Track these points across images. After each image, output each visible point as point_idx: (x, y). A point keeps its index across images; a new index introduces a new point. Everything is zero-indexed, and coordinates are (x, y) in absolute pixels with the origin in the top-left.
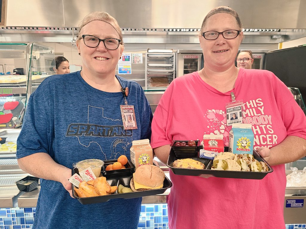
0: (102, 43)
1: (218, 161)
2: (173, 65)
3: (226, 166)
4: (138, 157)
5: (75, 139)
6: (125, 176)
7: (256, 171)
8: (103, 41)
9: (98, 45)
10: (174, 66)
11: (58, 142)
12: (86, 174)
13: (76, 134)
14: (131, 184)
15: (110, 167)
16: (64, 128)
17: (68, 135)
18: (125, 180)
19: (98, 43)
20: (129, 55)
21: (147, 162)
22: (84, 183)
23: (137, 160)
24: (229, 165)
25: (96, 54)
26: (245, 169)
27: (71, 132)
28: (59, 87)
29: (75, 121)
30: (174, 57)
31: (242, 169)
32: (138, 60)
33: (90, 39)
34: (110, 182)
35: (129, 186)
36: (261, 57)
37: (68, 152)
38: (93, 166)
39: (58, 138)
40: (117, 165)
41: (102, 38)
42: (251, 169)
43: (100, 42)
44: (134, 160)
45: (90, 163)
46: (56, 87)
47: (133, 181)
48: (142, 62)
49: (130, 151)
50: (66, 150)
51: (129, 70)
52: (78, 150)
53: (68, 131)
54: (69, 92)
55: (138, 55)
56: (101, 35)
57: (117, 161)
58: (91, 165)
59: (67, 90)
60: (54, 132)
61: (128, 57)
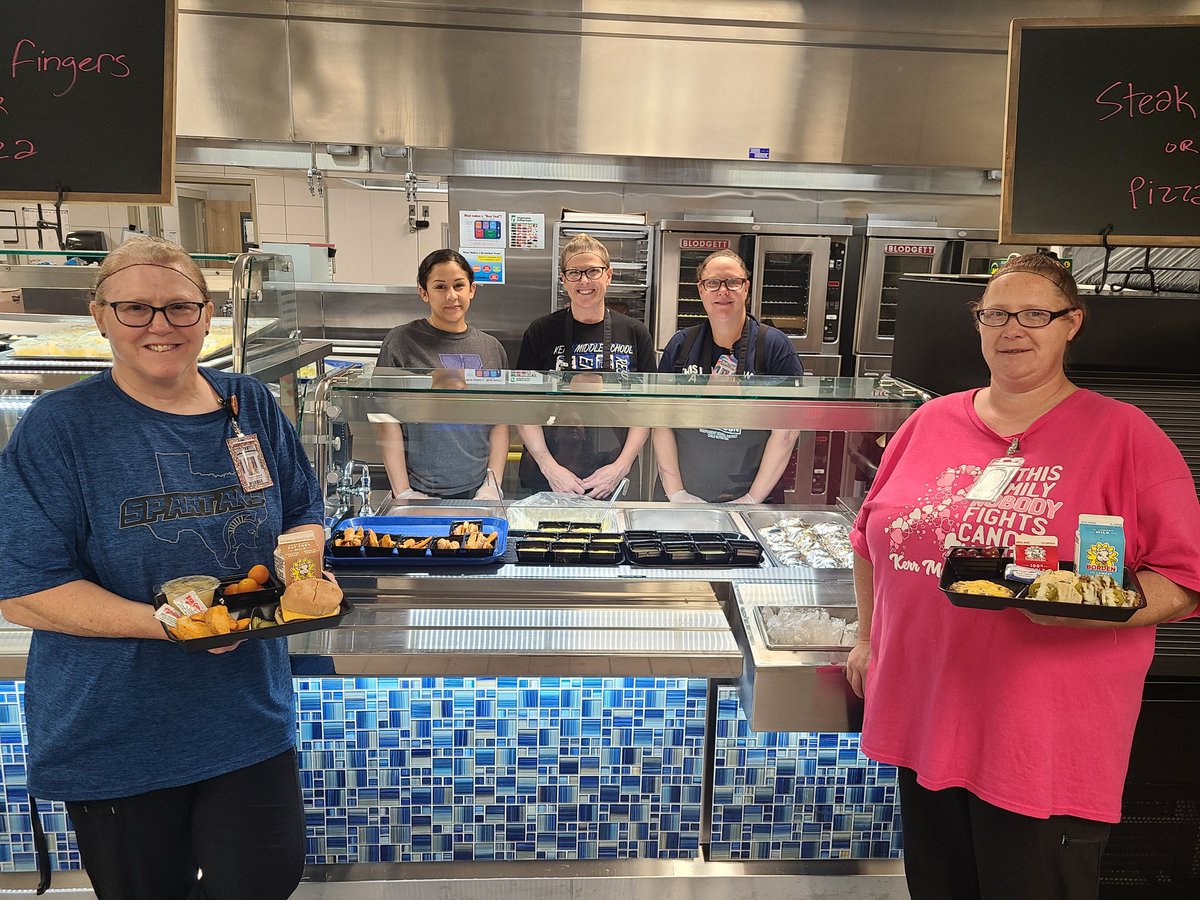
0: (158, 315)
1: (1039, 586)
2: (645, 267)
3: (1056, 594)
4: (290, 565)
5: (143, 530)
6: (264, 604)
7: (1112, 603)
8: (162, 310)
9: (152, 319)
10: (649, 270)
11: (101, 545)
12: (187, 602)
13: (144, 520)
14: (277, 616)
15: (234, 589)
16: (109, 512)
17: (123, 525)
18: (265, 611)
19: (149, 316)
20: (496, 219)
21: (310, 575)
22: (184, 618)
23: (289, 572)
24: (1059, 594)
25: (150, 340)
26: (1091, 599)
27: (130, 517)
28: (78, 422)
29: (133, 493)
30: (650, 239)
31: (1084, 601)
32: (528, 238)
33: (129, 308)
34: (236, 615)
35: (273, 619)
36: (932, 250)
37: (133, 561)
38: (198, 589)
39: (100, 536)
40: (247, 584)
41: (157, 305)
42: (1101, 603)
43: (154, 313)
44: (282, 573)
45: (191, 583)
46: (72, 423)
47: (281, 611)
48: (541, 244)
49: (274, 556)
50: (127, 559)
51: (496, 270)
52: (154, 553)
53: (123, 517)
54: (103, 429)
55: (528, 219)
56: (155, 297)
57: (246, 577)
58: (193, 586)
59: (97, 425)
60: (89, 523)
61: (493, 227)
